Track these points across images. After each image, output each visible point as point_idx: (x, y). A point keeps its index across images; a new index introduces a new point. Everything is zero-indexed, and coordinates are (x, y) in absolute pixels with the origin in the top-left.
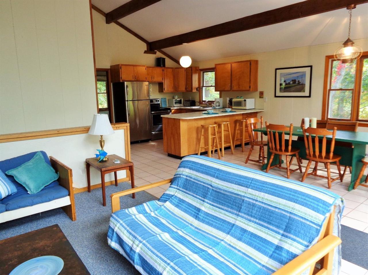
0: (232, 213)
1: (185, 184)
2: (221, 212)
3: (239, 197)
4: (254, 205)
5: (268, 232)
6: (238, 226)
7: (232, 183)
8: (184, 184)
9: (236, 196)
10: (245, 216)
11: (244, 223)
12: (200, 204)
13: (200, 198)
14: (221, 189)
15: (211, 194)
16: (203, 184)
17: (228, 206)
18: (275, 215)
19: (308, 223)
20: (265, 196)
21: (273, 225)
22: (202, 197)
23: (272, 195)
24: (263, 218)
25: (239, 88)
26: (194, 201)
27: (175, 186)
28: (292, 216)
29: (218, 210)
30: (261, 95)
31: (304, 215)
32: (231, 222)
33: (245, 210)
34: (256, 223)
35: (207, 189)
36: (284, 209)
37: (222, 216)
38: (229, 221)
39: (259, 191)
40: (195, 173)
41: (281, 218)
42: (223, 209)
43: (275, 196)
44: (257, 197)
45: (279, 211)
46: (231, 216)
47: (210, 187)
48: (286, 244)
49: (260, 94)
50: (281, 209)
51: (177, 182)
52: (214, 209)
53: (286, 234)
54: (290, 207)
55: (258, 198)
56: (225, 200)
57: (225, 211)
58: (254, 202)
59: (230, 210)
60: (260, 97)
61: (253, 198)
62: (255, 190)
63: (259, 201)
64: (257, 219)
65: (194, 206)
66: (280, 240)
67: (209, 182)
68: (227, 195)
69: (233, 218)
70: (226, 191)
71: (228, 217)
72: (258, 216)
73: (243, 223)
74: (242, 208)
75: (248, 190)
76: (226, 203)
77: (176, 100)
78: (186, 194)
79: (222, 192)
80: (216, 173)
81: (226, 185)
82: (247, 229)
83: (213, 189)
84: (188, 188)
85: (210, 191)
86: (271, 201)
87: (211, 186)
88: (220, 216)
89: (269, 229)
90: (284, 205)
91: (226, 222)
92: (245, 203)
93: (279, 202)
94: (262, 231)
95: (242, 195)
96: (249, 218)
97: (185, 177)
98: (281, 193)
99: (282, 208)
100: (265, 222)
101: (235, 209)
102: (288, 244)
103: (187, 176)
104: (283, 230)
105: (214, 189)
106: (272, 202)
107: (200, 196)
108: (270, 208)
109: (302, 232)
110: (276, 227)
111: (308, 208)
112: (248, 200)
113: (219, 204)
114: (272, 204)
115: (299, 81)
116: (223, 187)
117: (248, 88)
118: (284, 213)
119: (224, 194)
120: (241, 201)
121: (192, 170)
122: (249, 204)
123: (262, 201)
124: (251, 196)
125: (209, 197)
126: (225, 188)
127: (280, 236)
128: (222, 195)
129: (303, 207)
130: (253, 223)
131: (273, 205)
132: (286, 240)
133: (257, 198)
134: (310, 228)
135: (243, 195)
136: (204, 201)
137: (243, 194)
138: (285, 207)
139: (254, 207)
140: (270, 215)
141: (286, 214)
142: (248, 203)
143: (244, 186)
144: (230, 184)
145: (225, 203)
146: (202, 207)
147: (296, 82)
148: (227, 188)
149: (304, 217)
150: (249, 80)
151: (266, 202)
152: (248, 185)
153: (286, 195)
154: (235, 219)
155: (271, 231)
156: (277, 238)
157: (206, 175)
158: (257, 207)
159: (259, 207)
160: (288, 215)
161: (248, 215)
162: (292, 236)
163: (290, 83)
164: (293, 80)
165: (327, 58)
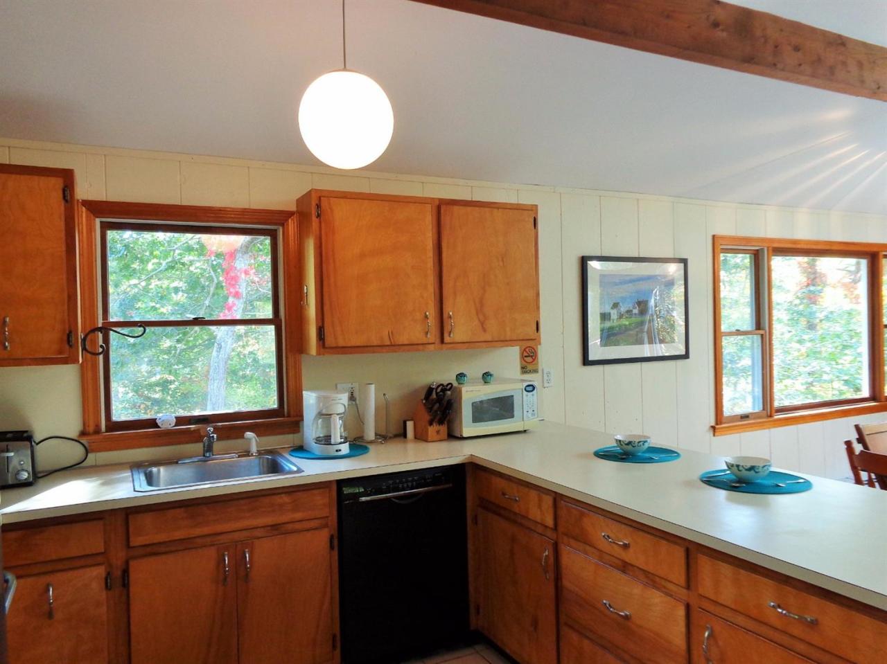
25: (484, 329)
30: (530, 360)
49: (523, 357)
60: (525, 371)
117: (531, 332)
163: (632, 311)
164: (639, 303)
165: (716, 242)
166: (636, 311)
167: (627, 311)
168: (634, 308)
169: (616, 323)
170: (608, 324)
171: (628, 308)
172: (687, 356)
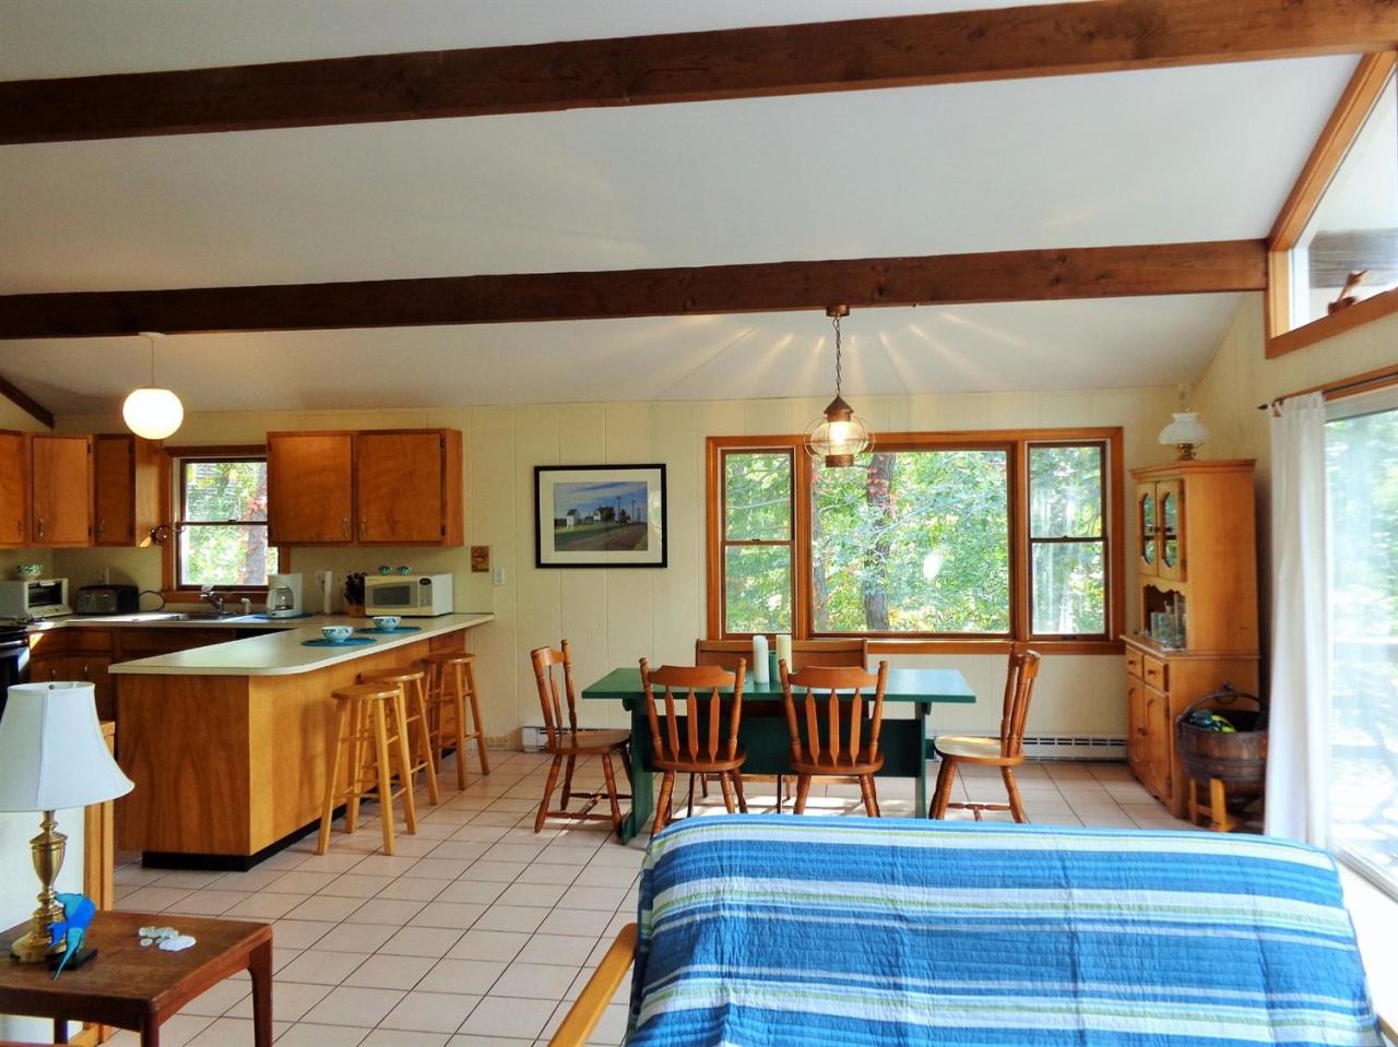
0: (1046, 995)
1: (756, 942)
2: (996, 1007)
3: (1047, 928)
4: (1120, 940)
5: (1219, 1014)
6: (1101, 1034)
7: (988, 887)
8: (751, 943)
9: (1031, 928)
10: (1104, 987)
11: (1118, 1014)
12: (884, 1002)
13: (868, 978)
14: (952, 919)
15: (913, 951)
16: (852, 921)
17: (1017, 976)
18: (1211, 951)
19: (1320, 942)
20: (1146, 900)
21: (1219, 984)
22: (875, 973)
23: (1166, 889)
24: (1175, 973)
25: (393, 531)
26: (849, 999)
27: (711, 963)
28: (1267, 936)
29: (980, 1001)
30: (481, 559)
31: (1296, 922)
32: (1061, 1027)
33: (1096, 965)
34: (1159, 998)
35: (883, 935)
36: (1231, 922)
37: (1010, 1020)
38: (1050, 1027)
39: (1113, 888)
40: (786, 885)
41: (1238, 952)
42: (1000, 993)
43: (1179, 890)
44: (1118, 911)
45: (1219, 933)
46: (1050, 1005)
47: (897, 924)
48: (1305, 1027)
49: (473, 557)
50: (1221, 925)
51: (711, 947)
52: (959, 1003)
53: (1277, 997)
54: (1243, 910)
55: (1125, 912)
56: (989, 956)
57: (1009, 995)
58: (1118, 929)
59: (1028, 985)
60: (475, 569)
61: (1107, 917)
62: (1098, 888)
63: (1133, 921)
64: (1153, 982)
65: (859, 1019)
66: (1273, 1024)
67: (882, 908)
68: (990, 934)
69: (1060, 1010)
70: (979, 921)
71: (1038, 1015)
72: (1154, 973)
73: (1111, 1014)
74: (1082, 964)
75: (1070, 895)
76: (1001, 967)
77: (38, 586)
78: (789, 984)
79: (964, 928)
80: (893, 865)
81: (970, 901)
82: (1143, 1031)
83: (911, 930)
84: (783, 954)
85: (906, 940)
86: (1176, 910)
87: (901, 918)
88: (1003, 1020)
89: (1215, 1001)
90: (1224, 911)
91: (1043, 1035)
92: (1084, 942)
93: (1202, 906)
94: (1197, 1018)
95: (1059, 919)
96: (1124, 988)
97: (743, 914)
98: (1189, 876)
99: (1224, 922)
100: (1190, 983)
101: (1050, 976)
102: (1312, 1024)
103: (749, 908)
104: (1262, 989)
105: (919, 927)
106: (1180, 911)
107: (864, 972)
108: (1181, 932)
109: (1322, 973)
110: (1234, 989)
111: (1294, 898)
112: (1089, 928)
113: (970, 978)
114: (1183, 920)
115: (623, 513)
116: (961, 910)
117: (436, 535)
118: (1236, 934)
119: (976, 935)
120: (1065, 939)
121: (764, 879)
122: (1099, 943)
123: (1144, 918)
124: (1094, 914)
125: (912, 964)
126: (970, 912)
127: (1264, 1011)
128: (970, 942)
129: (1281, 900)
130: (1147, 1003)
131: (1189, 921)
132: (1298, 1017)
133: (1121, 914)
134: (1333, 955)
135: (1061, 916)
136: (897, 987)
137: (1060, 914)
138: (1230, 916)
139: (1125, 947)
140: (1195, 955)
141: (1244, 935)
142: (1095, 938)
143: (1047, 886)
144: (983, 891)
145: (993, 966)
146: (904, 1015)
147: (614, 515)
148: (977, 909)
149: (1299, 928)
150: (437, 504)
151: (1160, 919)
152: (1059, 877)
153: (1210, 877)
154: (1069, 1010)
155: (1225, 1007)
156: (1258, 1022)
157: (851, 883)
158: (1137, 944)
159: (1143, 941)
160: (1253, 936)
161: (1115, 980)
162: (1305, 997)
163: (592, 518)
164: (601, 510)
165: (711, 445)
166: (598, 518)
167: (587, 518)
168: (596, 514)
169: (572, 529)
170: (563, 530)
171: (587, 515)
172: (664, 564)
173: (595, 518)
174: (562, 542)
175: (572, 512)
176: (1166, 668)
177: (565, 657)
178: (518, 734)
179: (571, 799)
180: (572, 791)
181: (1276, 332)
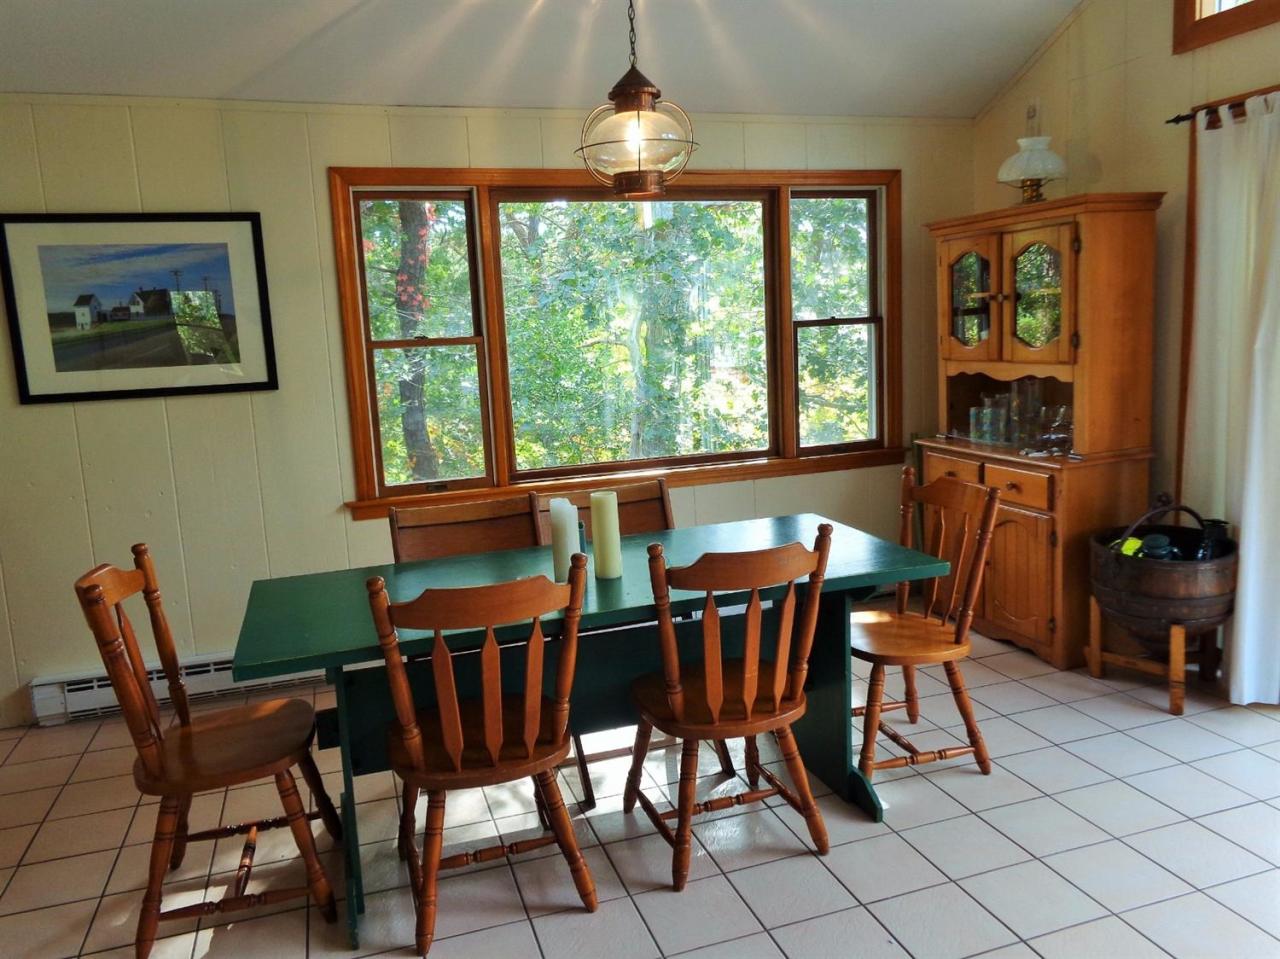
147: (170, 303)
163: (128, 309)
164: (144, 295)
165: (338, 181)
166: (138, 308)
167: (115, 310)
168: (134, 303)
169: (88, 330)
170: (69, 333)
171: (117, 305)
172: (272, 384)
173: (134, 309)
174: (67, 355)
175: (84, 300)
176: (1052, 481)
177: (146, 577)
178: (24, 695)
179: (191, 846)
180: (191, 831)
181: (1201, 15)
